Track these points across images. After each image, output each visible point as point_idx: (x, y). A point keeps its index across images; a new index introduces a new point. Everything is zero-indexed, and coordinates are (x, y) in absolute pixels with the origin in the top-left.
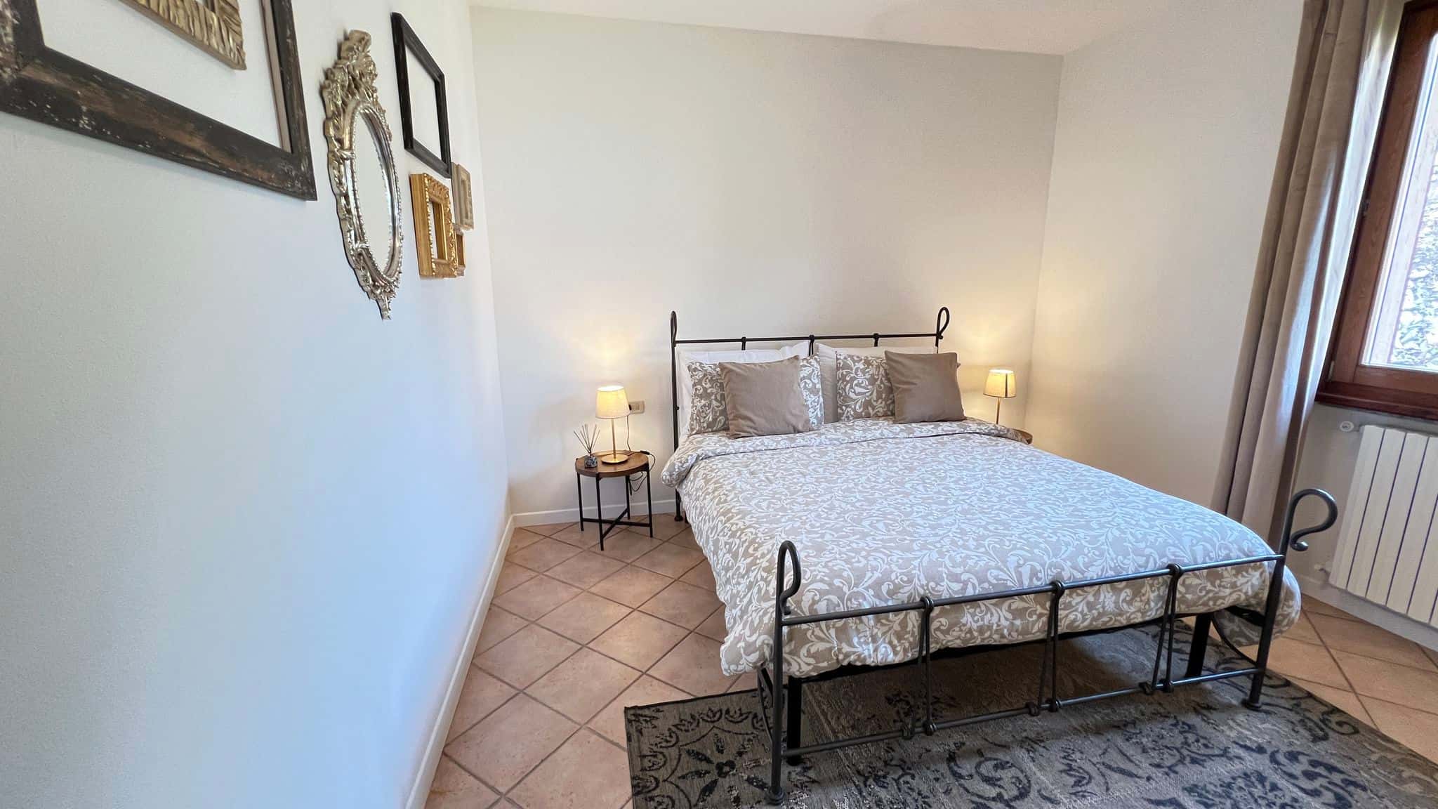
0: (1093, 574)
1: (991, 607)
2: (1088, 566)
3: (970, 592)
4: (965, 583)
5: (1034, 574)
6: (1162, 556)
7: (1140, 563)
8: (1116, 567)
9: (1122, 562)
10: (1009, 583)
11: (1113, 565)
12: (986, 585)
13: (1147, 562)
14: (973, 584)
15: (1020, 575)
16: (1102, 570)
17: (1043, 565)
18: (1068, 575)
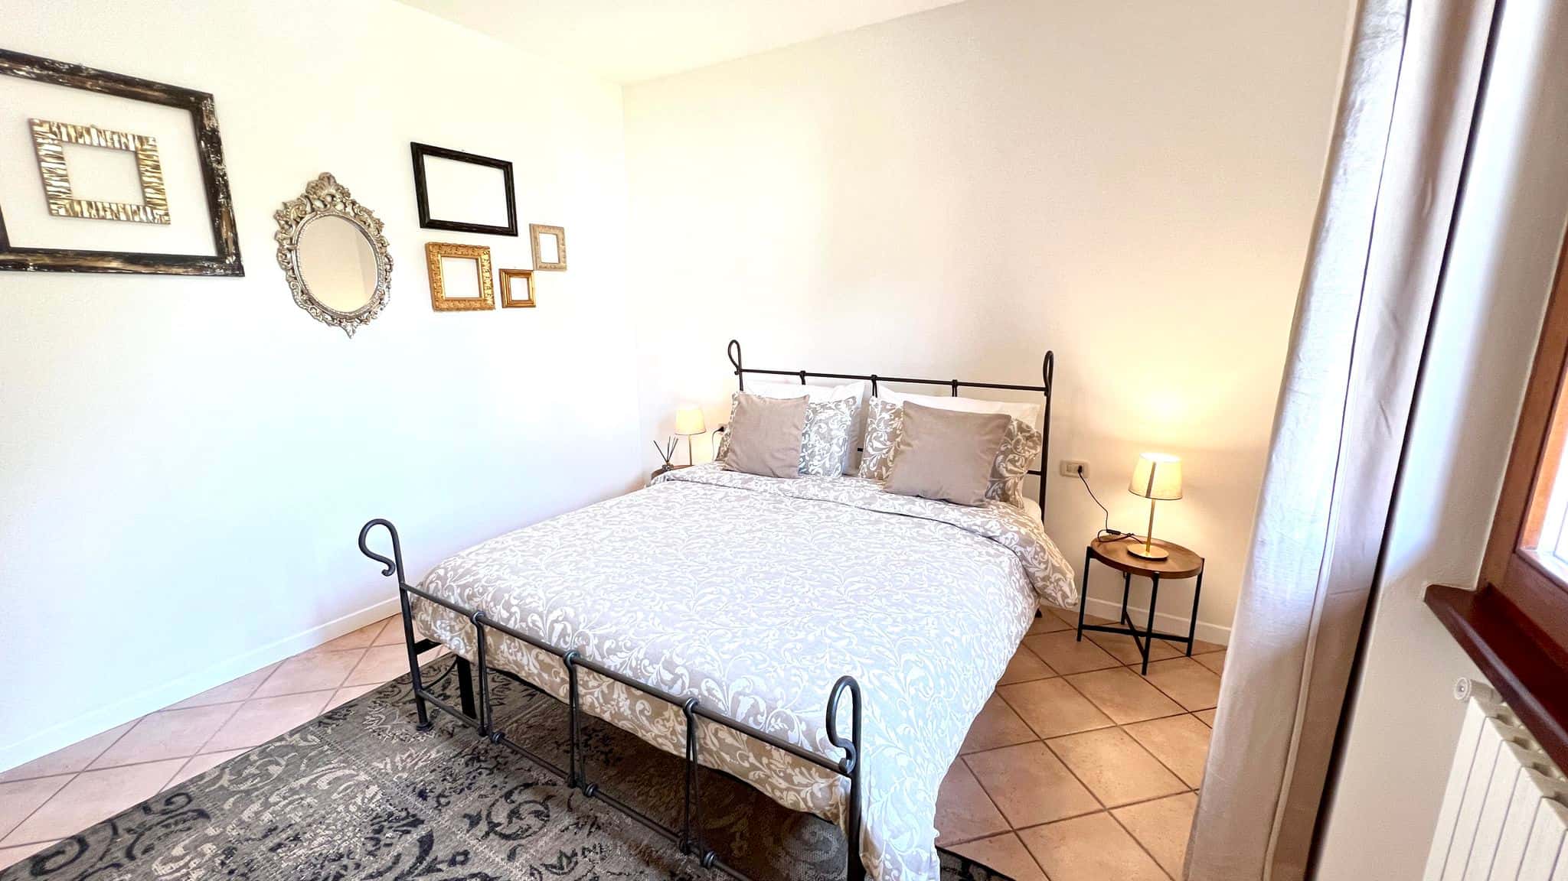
0: (612, 663)
1: (523, 648)
2: (611, 652)
3: (511, 625)
4: (511, 614)
5: (563, 635)
6: (694, 684)
7: (665, 678)
8: (636, 668)
9: (645, 667)
10: (542, 634)
11: (634, 664)
12: (524, 625)
13: (674, 681)
14: (516, 619)
15: (552, 629)
16: (622, 664)
17: (574, 630)
18: (591, 653)
